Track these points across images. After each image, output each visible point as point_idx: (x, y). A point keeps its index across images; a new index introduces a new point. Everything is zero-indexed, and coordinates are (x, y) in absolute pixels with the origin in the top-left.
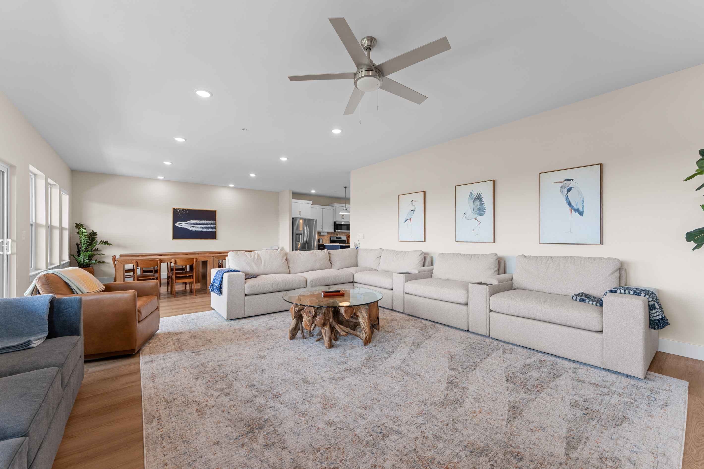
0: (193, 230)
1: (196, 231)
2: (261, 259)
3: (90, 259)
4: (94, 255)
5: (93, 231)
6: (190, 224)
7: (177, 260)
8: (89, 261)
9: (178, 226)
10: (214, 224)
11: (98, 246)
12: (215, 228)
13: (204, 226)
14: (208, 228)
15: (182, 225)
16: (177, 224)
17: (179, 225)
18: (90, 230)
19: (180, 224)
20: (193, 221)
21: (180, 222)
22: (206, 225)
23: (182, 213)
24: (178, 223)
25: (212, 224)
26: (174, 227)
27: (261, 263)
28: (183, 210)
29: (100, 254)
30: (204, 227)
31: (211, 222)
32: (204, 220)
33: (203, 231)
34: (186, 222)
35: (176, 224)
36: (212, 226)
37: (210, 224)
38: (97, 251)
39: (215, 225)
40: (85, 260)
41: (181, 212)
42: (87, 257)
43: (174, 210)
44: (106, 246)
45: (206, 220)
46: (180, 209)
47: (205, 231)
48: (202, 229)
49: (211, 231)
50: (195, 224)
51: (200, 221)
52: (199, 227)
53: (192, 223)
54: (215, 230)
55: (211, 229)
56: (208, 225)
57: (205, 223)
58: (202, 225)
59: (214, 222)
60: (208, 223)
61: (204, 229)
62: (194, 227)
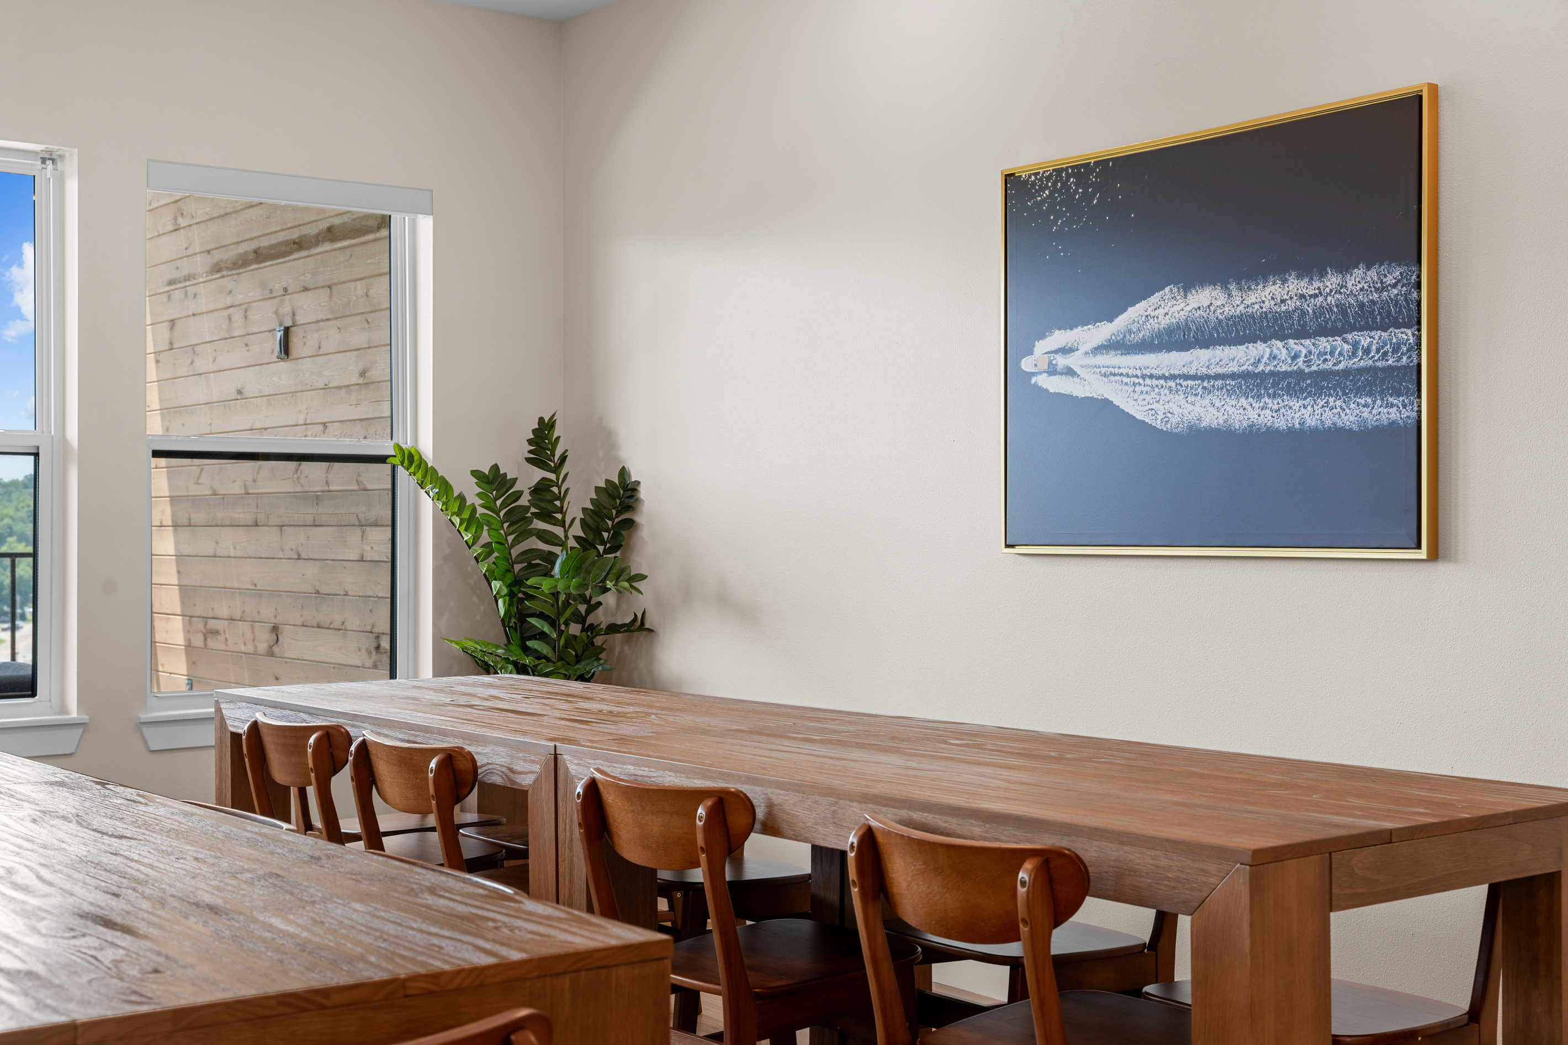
5: (623, 473)
9: (1043, 381)
17: (1052, 371)
19: (1061, 361)
21: (1059, 338)
22: (1301, 347)
24: (1041, 347)
34: (1103, 331)
35: (1027, 364)
46: (1059, 171)
47: (1291, 431)
48: (1259, 397)
49: (1355, 427)
50: (1184, 346)
51: (1233, 287)
52: (1233, 376)
53: (1165, 322)
54: (1405, 414)
55: (1358, 391)
56: (1324, 331)
57: (1291, 305)
58: (1253, 339)
59: (1390, 280)
60: (1319, 312)
61: (1272, 403)
62: (1173, 377)
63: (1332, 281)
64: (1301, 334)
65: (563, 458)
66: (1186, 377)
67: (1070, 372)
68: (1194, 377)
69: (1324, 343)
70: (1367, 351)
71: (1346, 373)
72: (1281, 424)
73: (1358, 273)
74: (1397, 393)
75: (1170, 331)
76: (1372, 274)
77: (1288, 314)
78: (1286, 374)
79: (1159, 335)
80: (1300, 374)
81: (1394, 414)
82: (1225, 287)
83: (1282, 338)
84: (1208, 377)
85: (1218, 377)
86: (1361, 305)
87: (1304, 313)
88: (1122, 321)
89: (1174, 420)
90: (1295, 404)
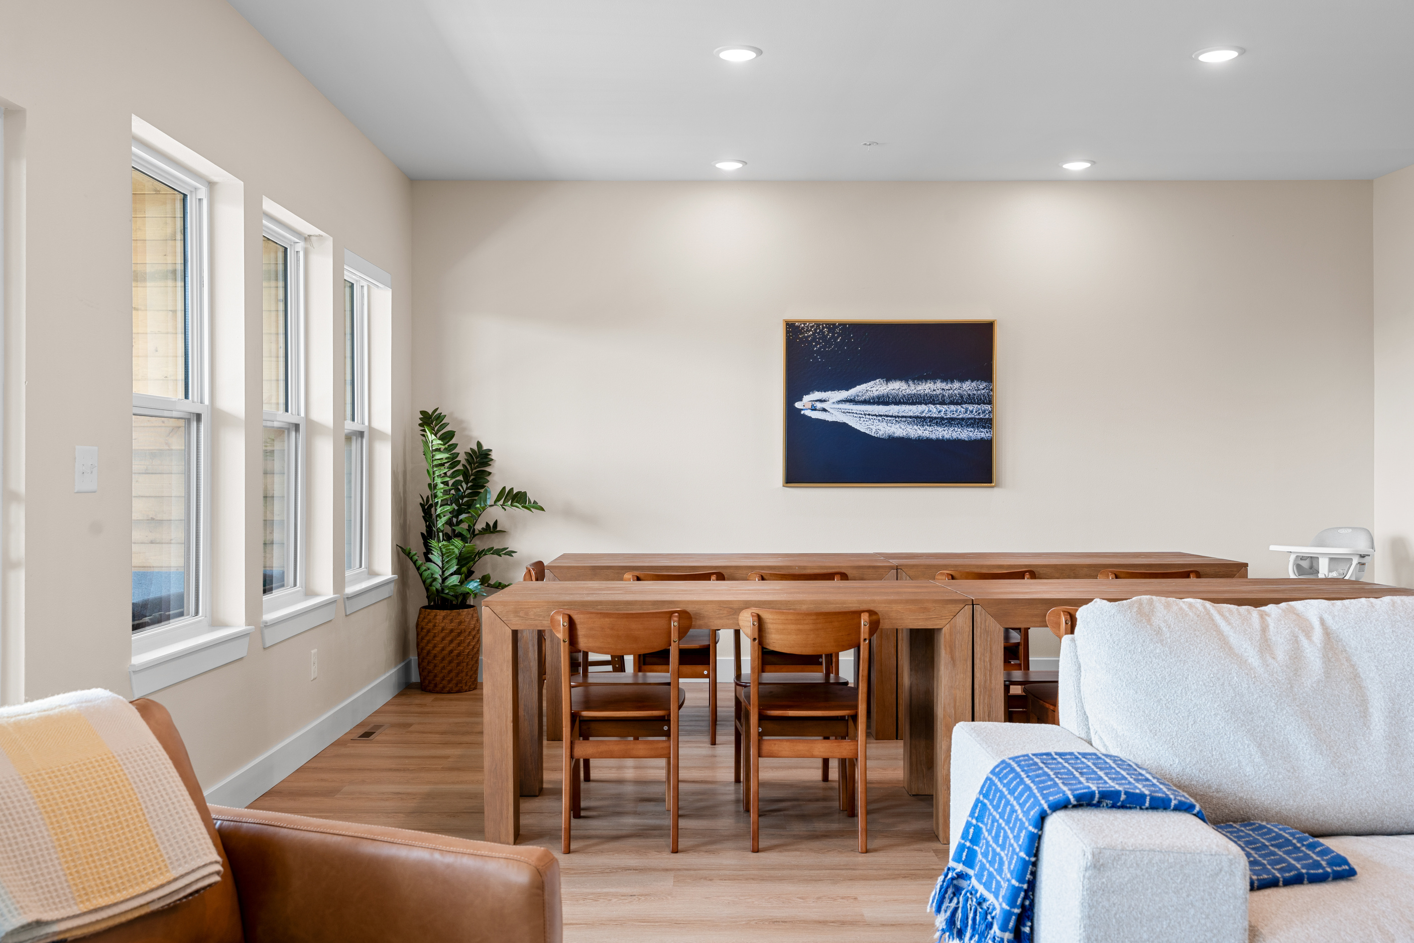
1: (893, 441)
2: (1355, 678)
3: (464, 569)
4: (481, 554)
5: (479, 444)
6: (865, 402)
7: (767, 616)
8: (462, 582)
9: (808, 413)
11: (494, 513)
12: (987, 423)
13: (933, 410)
14: (950, 422)
16: (804, 404)
17: (814, 409)
18: (470, 438)
19: (819, 405)
20: (877, 387)
21: (817, 395)
23: (828, 342)
24: (807, 399)
26: (793, 418)
27: (1364, 714)
28: (832, 326)
29: (498, 552)
30: (932, 419)
31: (968, 387)
32: (932, 377)
33: (928, 441)
35: (798, 405)
36: (973, 410)
37: (959, 401)
38: (493, 536)
39: (990, 402)
40: (447, 573)
41: (824, 337)
42: (455, 562)
43: (793, 330)
44: (518, 511)
45: (945, 379)
46: (818, 325)
47: (938, 440)
48: (923, 426)
49: (966, 439)
50: (886, 403)
51: (911, 383)
52: (910, 417)
53: (876, 393)
54: (987, 435)
55: (968, 426)
56: (952, 403)
57: (938, 392)
58: (920, 403)
59: (981, 387)
60: (950, 396)
61: (930, 429)
62: (881, 416)
63: (957, 385)
64: (943, 403)
66: (887, 416)
67: (824, 410)
68: (891, 416)
69: (953, 407)
70: (972, 412)
71: (963, 419)
72: (933, 436)
73: (968, 383)
74: (984, 428)
75: (879, 397)
76: (974, 384)
77: (937, 396)
78: (936, 418)
79: (873, 398)
80: (942, 419)
81: (983, 435)
82: (907, 381)
83: (934, 404)
84: (898, 417)
85: (903, 417)
86: (969, 395)
87: (943, 396)
88: (853, 392)
89: (881, 433)
90: (940, 429)
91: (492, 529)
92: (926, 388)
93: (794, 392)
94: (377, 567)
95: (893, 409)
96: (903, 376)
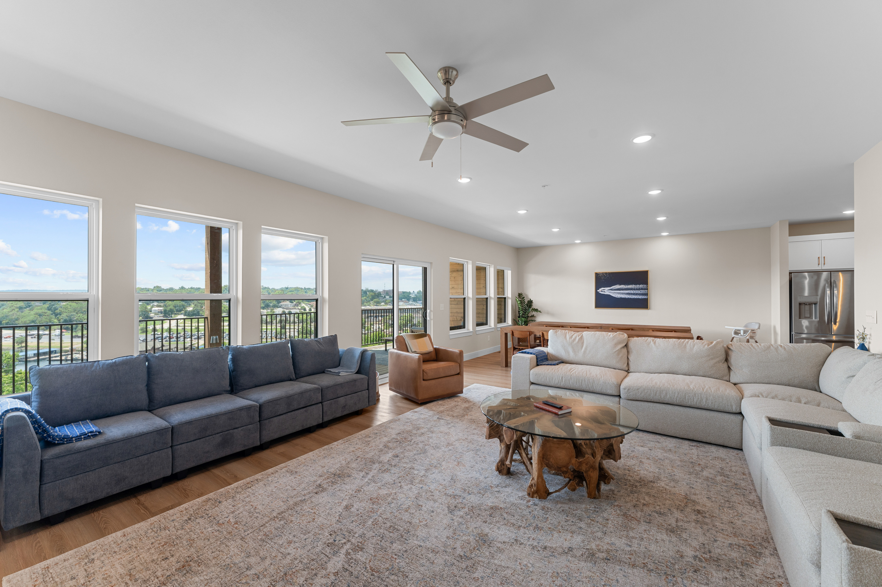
0: (618, 297)
5: (530, 299)
6: (614, 290)
9: (601, 292)
10: (644, 289)
11: (533, 313)
12: (647, 294)
13: (632, 292)
14: (637, 294)
15: (606, 291)
16: (600, 291)
17: (602, 292)
18: (528, 298)
20: (618, 286)
21: (603, 288)
22: (635, 291)
24: (600, 289)
25: (642, 289)
26: (597, 294)
28: (606, 273)
29: (533, 321)
30: (631, 294)
31: (641, 286)
34: (609, 288)
35: (598, 291)
36: (643, 292)
37: (639, 289)
39: (647, 290)
41: (604, 276)
43: (597, 274)
44: (537, 313)
45: (635, 284)
46: (603, 273)
48: (629, 295)
49: (641, 298)
50: (620, 290)
51: (626, 285)
52: (626, 293)
53: (617, 288)
56: (637, 290)
57: (633, 288)
58: (628, 290)
59: (645, 286)
61: (631, 296)
62: (619, 293)
63: (638, 286)
64: (634, 290)
65: (524, 297)
67: (604, 292)
68: (621, 293)
71: (640, 294)
72: (632, 298)
76: (643, 285)
81: (645, 297)
83: (632, 290)
84: (623, 293)
87: (635, 288)
88: (611, 288)
90: (634, 296)
91: (533, 316)
92: (630, 286)
93: (597, 287)
94: (509, 323)
95: (622, 291)
96: (624, 284)
